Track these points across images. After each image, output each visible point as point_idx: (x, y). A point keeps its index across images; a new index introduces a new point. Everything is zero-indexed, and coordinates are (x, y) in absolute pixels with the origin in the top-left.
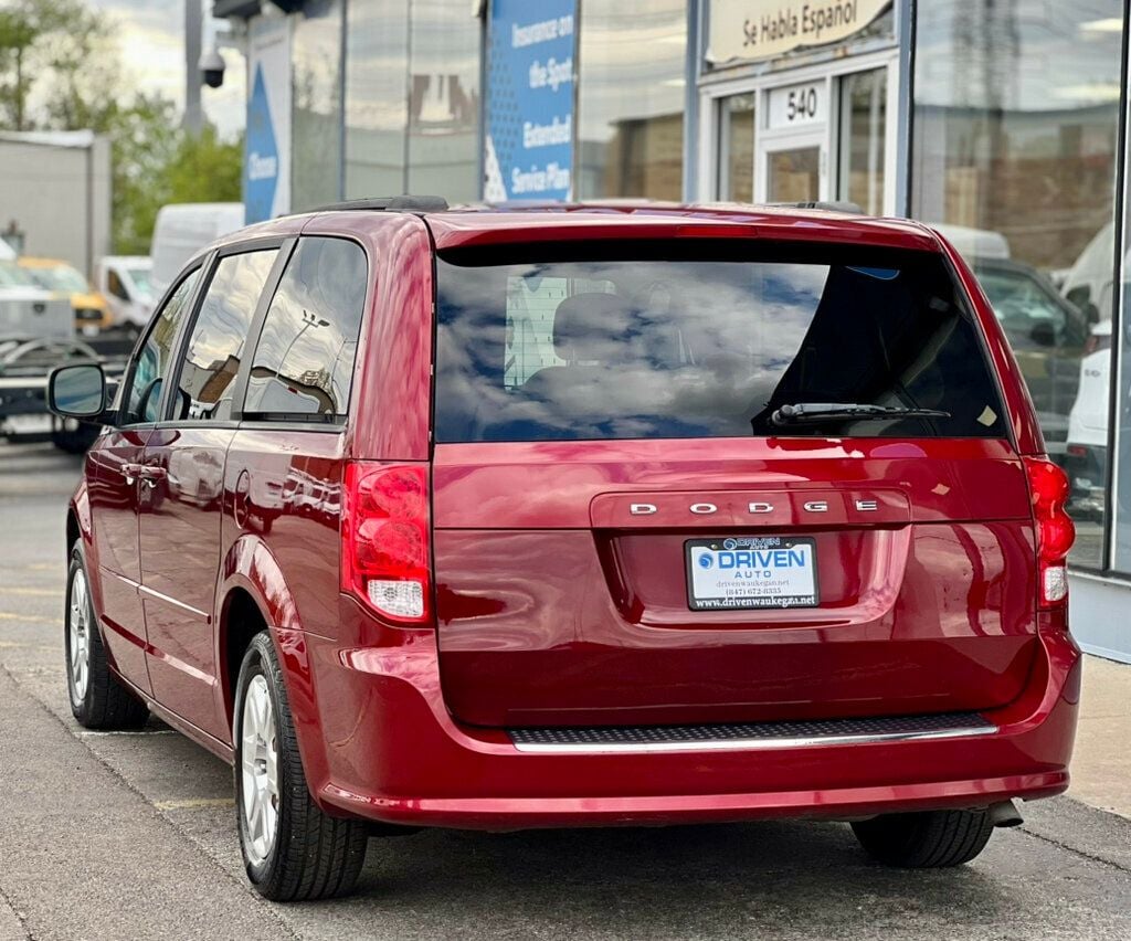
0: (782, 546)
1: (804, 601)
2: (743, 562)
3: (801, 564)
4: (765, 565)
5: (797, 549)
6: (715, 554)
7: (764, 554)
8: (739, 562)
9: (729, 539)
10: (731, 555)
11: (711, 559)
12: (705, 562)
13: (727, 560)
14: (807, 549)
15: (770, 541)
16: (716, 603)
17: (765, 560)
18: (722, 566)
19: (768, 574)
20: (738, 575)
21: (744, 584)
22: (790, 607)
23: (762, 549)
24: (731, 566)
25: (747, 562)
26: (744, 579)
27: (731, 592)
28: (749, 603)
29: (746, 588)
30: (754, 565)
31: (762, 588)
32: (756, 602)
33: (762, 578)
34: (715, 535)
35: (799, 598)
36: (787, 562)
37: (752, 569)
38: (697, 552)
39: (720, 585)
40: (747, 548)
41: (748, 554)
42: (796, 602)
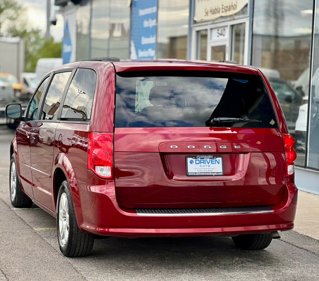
0: (213, 158)
1: (219, 174)
2: (202, 162)
3: (219, 163)
4: (208, 163)
5: (218, 159)
6: (194, 160)
7: (208, 160)
8: (201, 162)
9: (198, 156)
10: (199, 160)
11: (193, 162)
12: (191, 162)
13: (197, 162)
14: (220, 159)
15: (210, 157)
16: (194, 174)
17: (208, 162)
18: (196, 163)
19: (209, 166)
20: (201, 166)
21: (202, 169)
22: (215, 175)
24: (199, 163)
25: (203, 162)
27: (199, 171)
28: (204, 174)
29: (203, 170)
30: (205, 163)
31: (207, 170)
32: (206, 174)
33: (207, 167)
34: (194, 155)
35: (218, 173)
36: (215, 162)
37: (205, 164)
38: (189, 159)
39: (195, 169)
40: (204, 158)
41: (204, 160)
42: (217, 174)
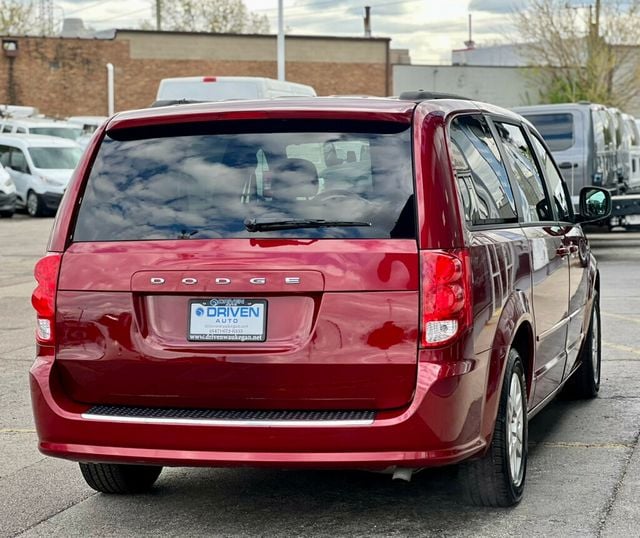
0: (245, 304)
1: (255, 338)
2: (221, 313)
3: (257, 315)
4: (234, 315)
5: (255, 306)
6: (205, 308)
7: (235, 308)
8: (219, 313)
9: (214, 299)
10: (214, 309)
11: (203, 311)
12: (199, 312)
13: (212, 312)
14: (261, 306)
15: (239, 301)
16: (202, 338)
17: (235, 312)
18: (208, 315)
19: (236, 321)
20: (218, 321)
21: (220, 327)
22: (245, 341)
23: (233, 306)
24: (214, 315)
25: (224, 313)
26: (222, 324)
27: (212, 331)
28: (221, 338)
29: (222, 329)
30: (228, 316)
31: (231, 329)
32: (225, 338)
33: (232, 323)
34: (205, 296)
35: (252, 336)
36: (248, 314)
37: (227, 318)
38: (195, 307)
39: (206, 326)
40: (225, 305)
41: (225, 309)
42: (250, 338)
